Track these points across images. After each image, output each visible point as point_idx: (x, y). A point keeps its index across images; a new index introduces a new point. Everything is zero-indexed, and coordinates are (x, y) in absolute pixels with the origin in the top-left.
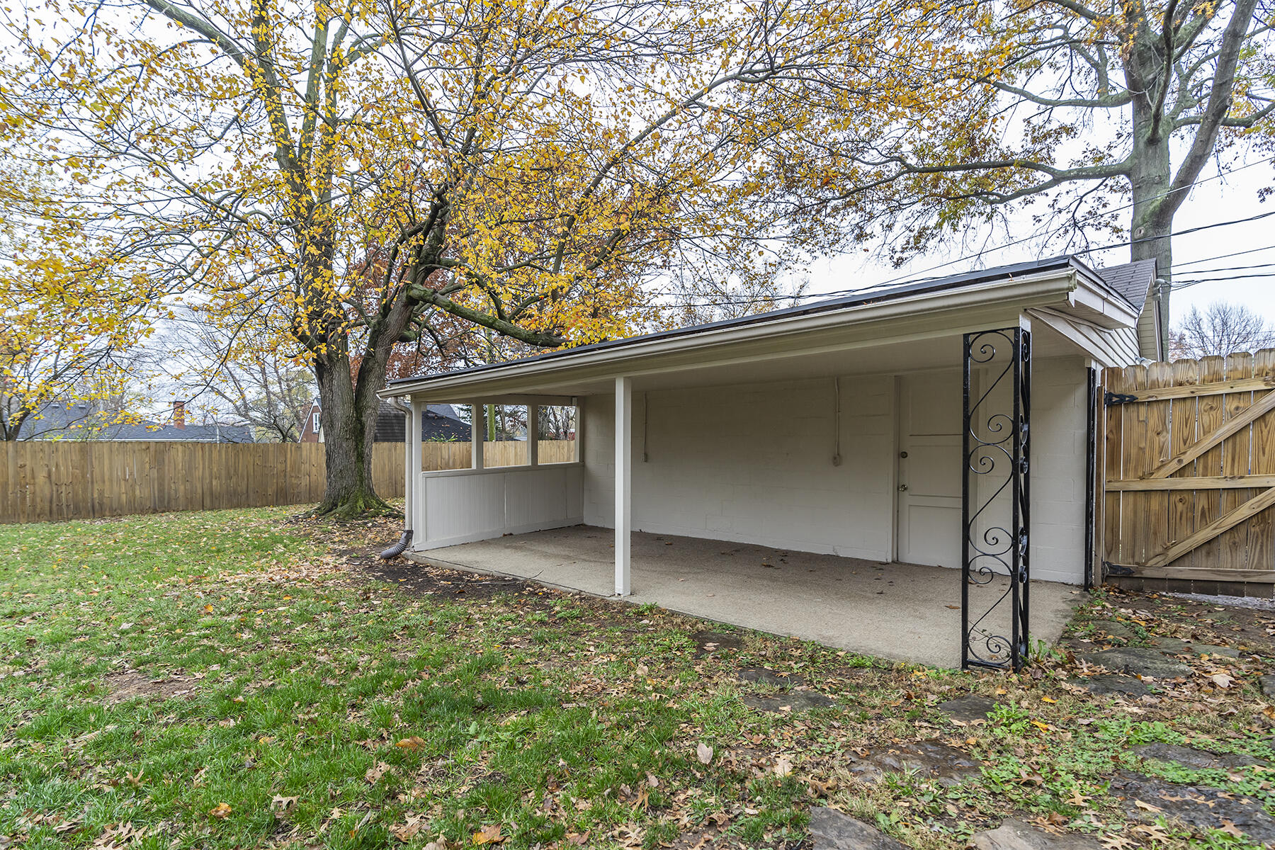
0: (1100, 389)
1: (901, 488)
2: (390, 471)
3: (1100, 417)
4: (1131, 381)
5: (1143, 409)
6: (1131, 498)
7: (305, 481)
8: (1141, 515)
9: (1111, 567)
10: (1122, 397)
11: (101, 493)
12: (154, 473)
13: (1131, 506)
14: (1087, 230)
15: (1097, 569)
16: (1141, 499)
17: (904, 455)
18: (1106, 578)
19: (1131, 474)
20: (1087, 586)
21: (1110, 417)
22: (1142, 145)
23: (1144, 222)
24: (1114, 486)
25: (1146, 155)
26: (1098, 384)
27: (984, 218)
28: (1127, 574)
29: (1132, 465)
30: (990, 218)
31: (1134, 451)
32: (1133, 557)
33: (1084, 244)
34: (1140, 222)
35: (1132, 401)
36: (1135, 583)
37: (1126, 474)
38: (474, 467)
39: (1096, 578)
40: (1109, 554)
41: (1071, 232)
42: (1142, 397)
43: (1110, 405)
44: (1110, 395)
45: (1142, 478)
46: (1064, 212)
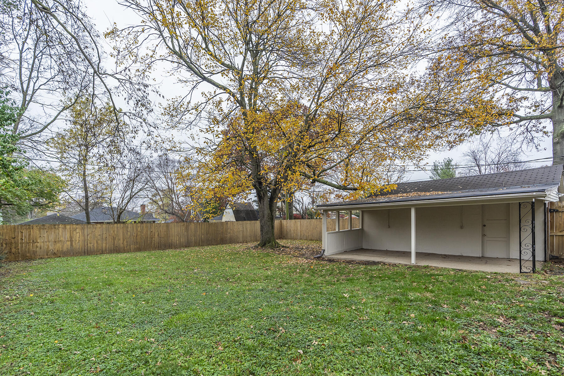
0: (548, 208)
1: (484, 235)
2: (254, 232)
3: (548, 215)
4: (557, 206)
5: (560, 213)
6: (557, 237)
7: (228, 235)
8: (561, 242)
9: (552, 256)
10: (554, 210)
11: (172, 240)
12: (186, 233)
13: (557, 240)
14: (533, 133)
15: (548, 256)
16: (561, 238)
17: (485, 226)
18: (550, 259)
19: (557, 231)
20: (545, 261)
21: (551, 215)
22: (556, 108)
23: (558, 136)
24: (553, 234)
25: (558, 111)
26: (547, 207)
27: (490, 132)
28: (557, 258)
29: (558, 228)
30: (493, 131)
31: (558, 225)
32: (559, 253)
33: (531, 137)
34: (556, 136)
35: (557, 211)
36: (559, 260)
37: (556, 231)
38: (337, 230)
39: (548, 259)
40: (551, 252)
41: (526, 134)
42: (560, 210)
43: (551, 212)
44: (550, 210)
45: (560, 232)
46: (523, 127)
